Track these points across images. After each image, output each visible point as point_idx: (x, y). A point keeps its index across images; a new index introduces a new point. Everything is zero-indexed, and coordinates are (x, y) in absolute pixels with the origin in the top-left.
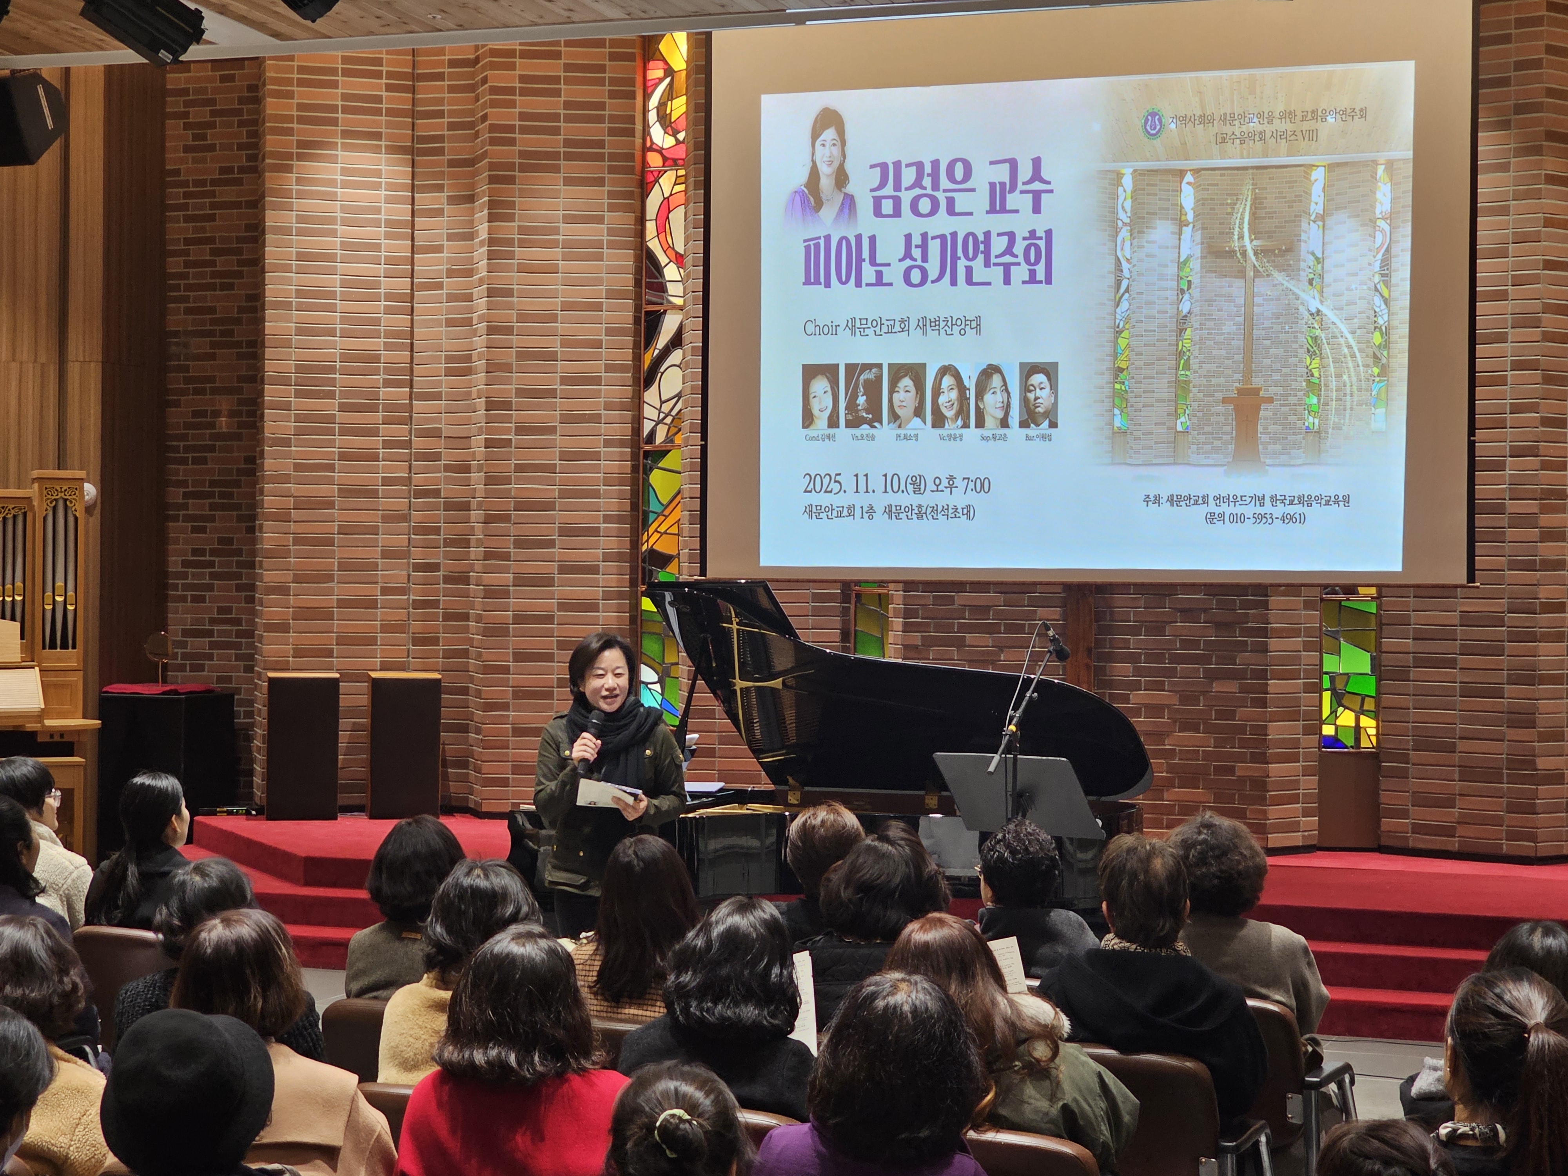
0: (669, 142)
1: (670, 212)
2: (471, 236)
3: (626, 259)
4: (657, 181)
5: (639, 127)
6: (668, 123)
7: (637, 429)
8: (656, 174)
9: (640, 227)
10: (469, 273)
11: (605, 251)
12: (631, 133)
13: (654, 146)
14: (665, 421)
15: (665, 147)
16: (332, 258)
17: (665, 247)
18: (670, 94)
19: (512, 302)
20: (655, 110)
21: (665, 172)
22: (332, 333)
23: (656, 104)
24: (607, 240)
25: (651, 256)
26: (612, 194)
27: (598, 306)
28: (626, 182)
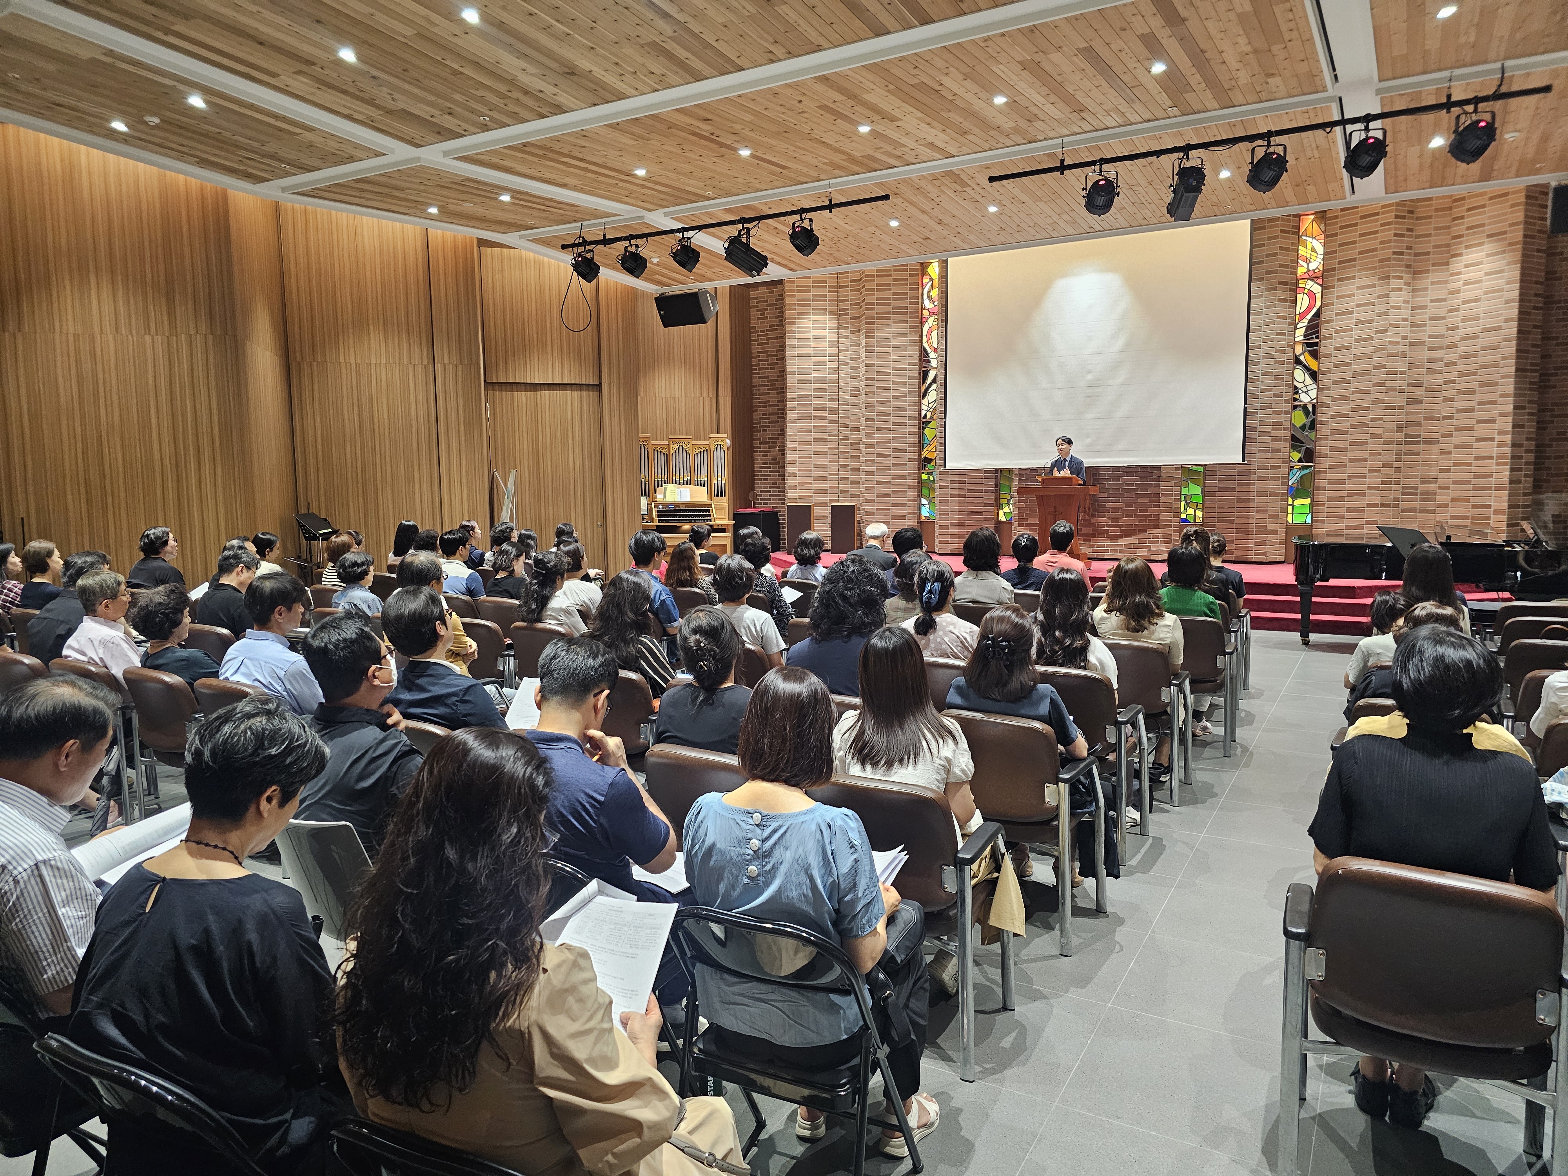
0: (931, 306)
1: (931, 332)
2: (859, 345)
3: (915, 352)
4: (926, 321)
5: (920, 301)
6: (931, 298)
7: (920, 413)
8: (926, 318)
9: (920, 339)
10: (859, 359)
11: (907, 348)
12: (917, 303)
13: (926, 308)
14: (930, 410)
15: (929, 308)
16: (809, 355)
17: (930, 346)
18: (932, 288)
19: (874, 368)
20: (926, 294)
21: (930, 317)
23: (926, 292)
24: (908, 344)
25: (925, 349)
26: (910, 327)
27: (905, 369)
28: (915, 322)
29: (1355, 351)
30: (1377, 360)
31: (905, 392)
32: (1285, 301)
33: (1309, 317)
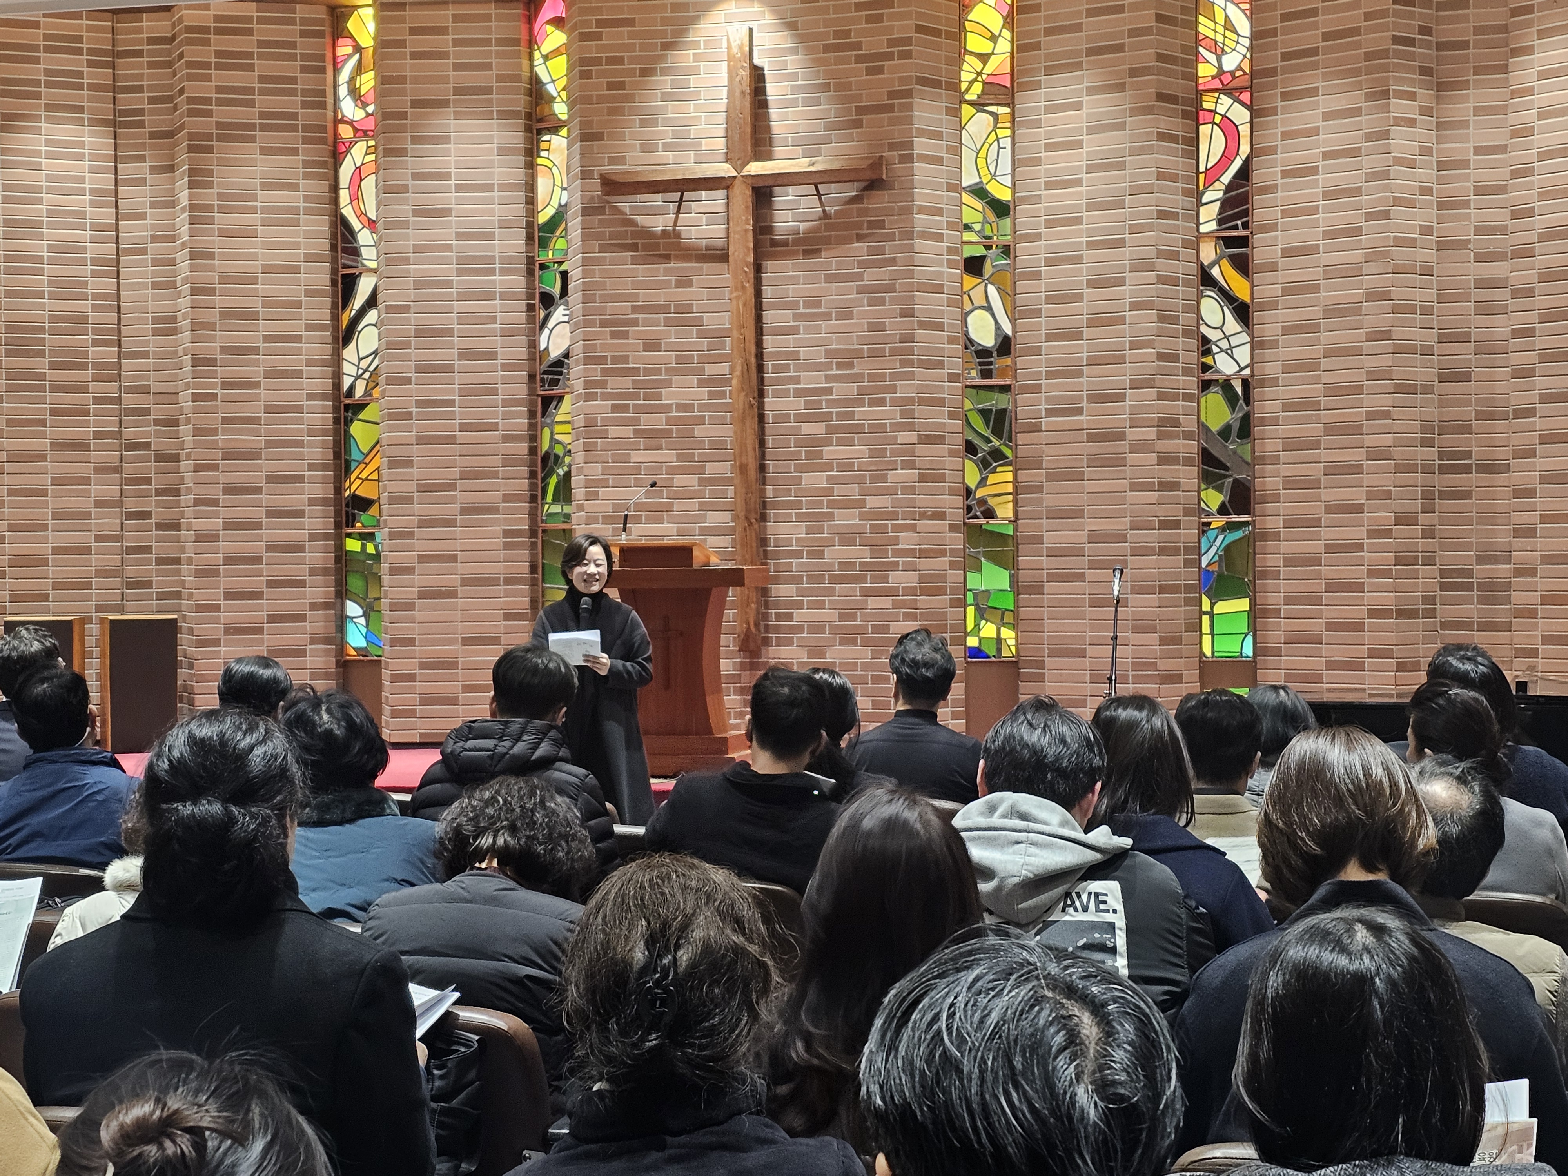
0: (359, 114)
1: (361, 180)
2: (172, 204)
3: (322, 225)
4: (348, 151)
5: (330, 100)
6: (357, 97)
7: (337, 386)
8: (347, 145)
9: (334, 195)
10: (172, 239)
11: (301, 216)
12: (323, 105)
13: (345, 119)
14: (363, 376)
15: (355, 119)
16: (37, 224)
17: (359, 214)
18: (359, 69)
19: (214, 265)
20: (346, 85)
21: (356, 142)
22: (39, 295)
23: (347, 79)
24: (304, 207)
25: (345, 223)
26: (306, 164)
27: (296, 270)
28: (321, 153)
29: (1325, 258)
30: (1371, 281)
31: (297, 326)
32: (1173, 139)
33: (1227, 178)
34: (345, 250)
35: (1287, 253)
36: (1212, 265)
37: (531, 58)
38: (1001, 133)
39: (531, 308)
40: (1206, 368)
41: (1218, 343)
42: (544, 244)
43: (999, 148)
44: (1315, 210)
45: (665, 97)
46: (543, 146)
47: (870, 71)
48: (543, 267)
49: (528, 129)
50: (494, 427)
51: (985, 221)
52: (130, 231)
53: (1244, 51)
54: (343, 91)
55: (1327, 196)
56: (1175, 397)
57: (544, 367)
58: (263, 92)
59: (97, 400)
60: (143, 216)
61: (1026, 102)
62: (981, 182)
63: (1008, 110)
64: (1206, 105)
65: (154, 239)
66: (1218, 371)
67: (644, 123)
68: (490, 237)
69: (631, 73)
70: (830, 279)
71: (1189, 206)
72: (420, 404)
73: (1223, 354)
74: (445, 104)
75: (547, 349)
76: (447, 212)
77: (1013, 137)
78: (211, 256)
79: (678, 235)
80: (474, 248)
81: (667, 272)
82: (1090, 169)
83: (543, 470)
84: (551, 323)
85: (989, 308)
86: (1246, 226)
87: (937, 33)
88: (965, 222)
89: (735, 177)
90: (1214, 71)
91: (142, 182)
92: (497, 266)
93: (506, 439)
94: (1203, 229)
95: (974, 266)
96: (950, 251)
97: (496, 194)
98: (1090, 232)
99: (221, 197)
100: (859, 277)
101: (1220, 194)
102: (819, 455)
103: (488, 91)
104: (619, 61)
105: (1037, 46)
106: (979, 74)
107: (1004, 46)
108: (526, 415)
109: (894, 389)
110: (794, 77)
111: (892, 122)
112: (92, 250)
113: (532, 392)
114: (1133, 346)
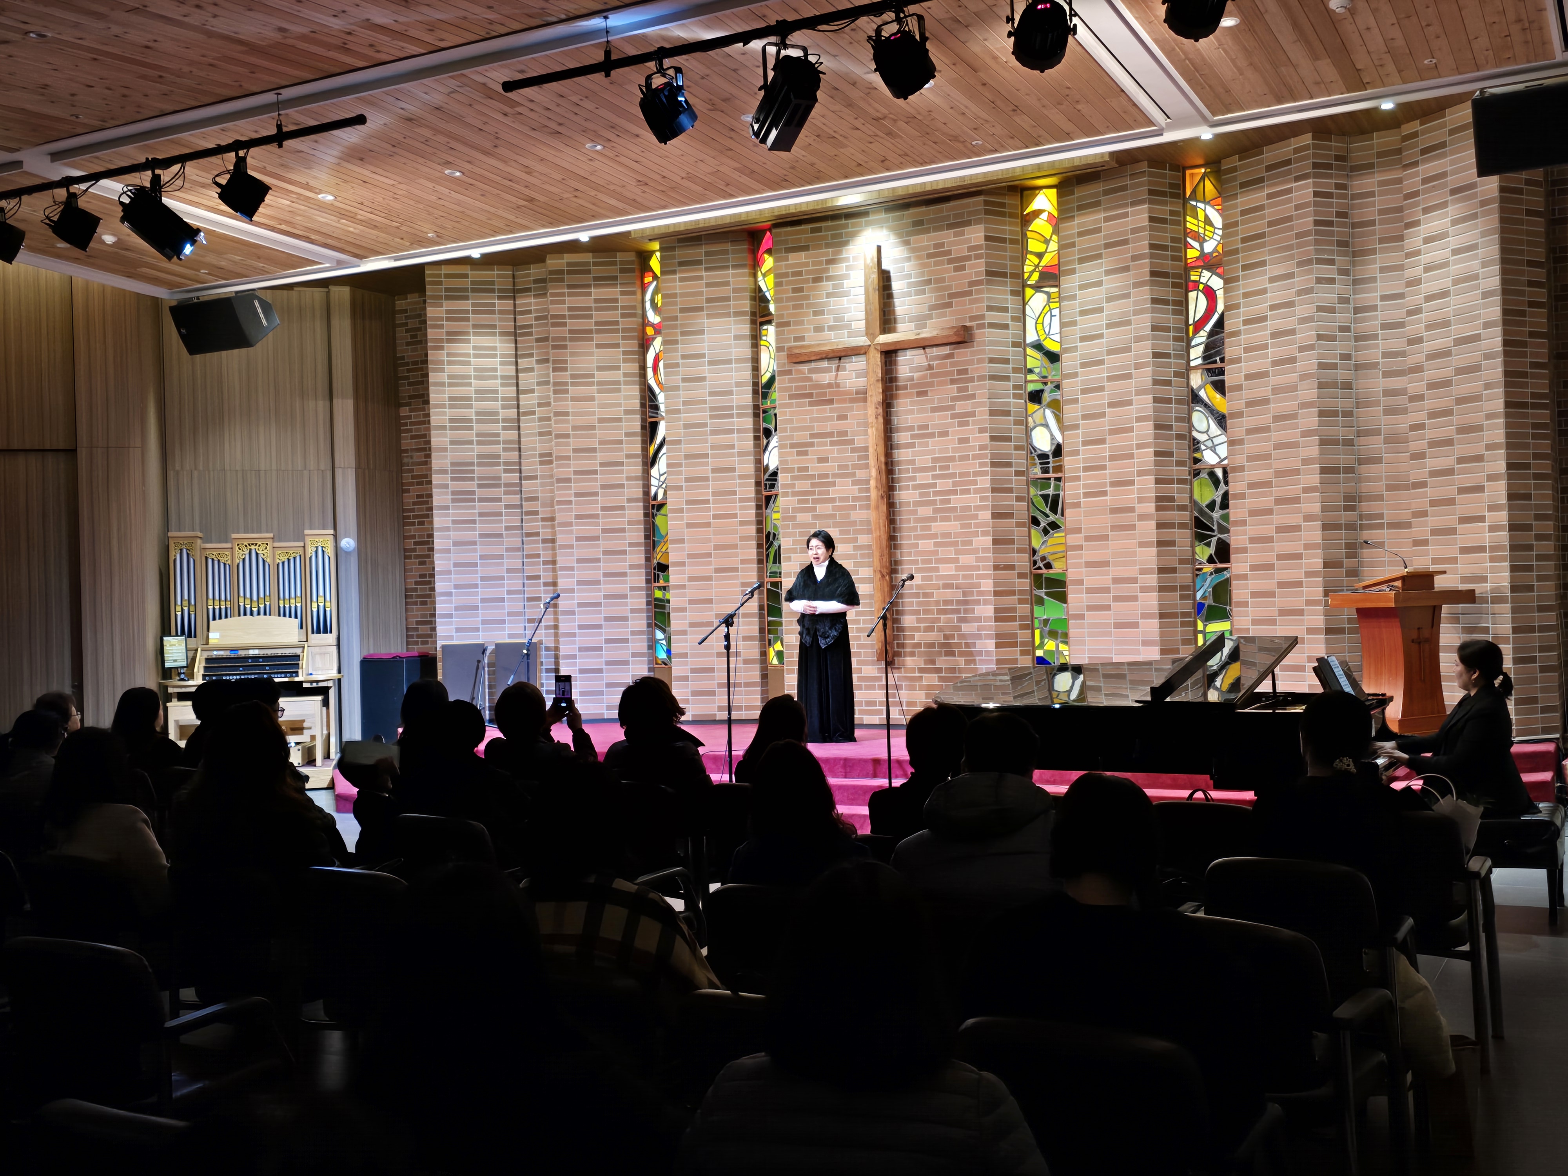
2: (546, 382)
6: (656, 308)
10: (548, 404)
16: (469, 399)
17: (658, 382)
18: (656, 291)
19: (569, 419)
20: (649, 301)
22: (471, 442)
23: (650, 297)
25: (650, 390)
26: (625, 353)
27: (619, 420)
28: (633, 345)
29: (1273, 380)
31: (620, 456)
32: (1166, 302)
33: (1209, 327)
34: (651, 407)
35: (1248, 377)
36: (1200, 388)
37: (755, 276)
38: (1052, 305)
39: (757, 438)
40: (1197, 461)
41: (1206, 443)
42: (765, 396)
43: (1052, 316)
44: (1265, 347)
45: (829, 295)
46: (764, 332)
47: (957, 269)
48: (765, 412)
49: (753, 322)
50: (735, 516)
51: (1042, 366)
52: (526, 401)
53: (1218, 238)
54: (648, 305)
55: (1274, 335)
56: (1170, 481)
57: (766, 477)
58: (597, 309)
59: (507, 507)
60: (532, 391)
61: (1069, 283)
62: (1039, 340)
63: (1056, 290)
64: (1193, 278)
65: (540, 405)
66: (1206, 462)
67: (816, 313)
68: (730, 393)
69: (806, 281)
70: (934, 410)
71: (1179, 348)
72: (688, 502)
73: (1209, 451)
74: (701, 309)
75: (767, 465)
76: (703, 379)
77: (1060, 307)
78: (567, 414)
79: (838, 385)
80: (721, 401)
81: (831, 410)
82: (1109, 326)
83: (767, 543)
84: (770, 448)
85: (1046, 426)
86: (1222, 360)
87: (1003, 240)
88: (1028, 367)
89: (870, 346)
90: (1197, 254)
91: (531, 370)
92: (735, 412)
93: (742, 523)
94: (1193, 364)
95: (1036, 397)
96: (1016, 387)
97: (734, 365)
98: (1109, 369)
99: (573, 376)
100: (952, 408)
101: (1204, 339)
102: (929, 528)
103: (727, 299)
104: (800, 273)
105: (1073, 245)
106: (1037, 266)
107: (1053, 246)
108: (754, 507)
109: (975, 482)
110: (909, 276)
111: (972, 302)
112: (503, 414)
113: (758, 492)
114: (1139, 446)
